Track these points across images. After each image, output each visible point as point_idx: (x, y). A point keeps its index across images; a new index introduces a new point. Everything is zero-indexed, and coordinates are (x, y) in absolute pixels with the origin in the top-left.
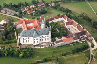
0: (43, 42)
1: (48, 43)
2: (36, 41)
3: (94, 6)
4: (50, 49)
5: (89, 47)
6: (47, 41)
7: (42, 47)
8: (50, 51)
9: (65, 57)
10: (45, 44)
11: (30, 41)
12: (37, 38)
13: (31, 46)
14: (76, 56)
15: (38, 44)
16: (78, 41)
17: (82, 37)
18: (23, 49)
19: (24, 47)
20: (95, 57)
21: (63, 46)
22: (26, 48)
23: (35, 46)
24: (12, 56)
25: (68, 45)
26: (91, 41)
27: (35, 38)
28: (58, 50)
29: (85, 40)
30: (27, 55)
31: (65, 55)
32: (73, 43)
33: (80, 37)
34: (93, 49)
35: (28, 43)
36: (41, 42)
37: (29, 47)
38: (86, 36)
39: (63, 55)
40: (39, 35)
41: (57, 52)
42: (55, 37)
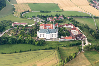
0: (52, 38)
1: (55, 38)
2: (48, 36)
3: (97, 21)
4: (56, 42)
5: (82, 44)
6: (55, 37)
7: (51, 41)
8: (56, 43)
9: (64, 48)
10: (54, 39)
11: (44, 36)
12: (48, 34)
13: (45, 39)
14: (71, 48)
15: (49, 38)
16: (76, 40)
17: (79, 38)
18: (39, 40)
19: (40, 39)
20: (83, 50)
21: (65, 41)
22: (41, 40)
23: (47, 39)
24: (31, 44)
25: (68, 41)
26: (85, 41)
27: (47, 35)
28: (61, 44)
29: (80, 40)
30: (40, 44)
31: (65, 47)
32: (72, 41)
33: (78, 38)
34: (84, 45)
35: (43, 37)
36: (51, 38)
37: (43, 40)
38: (82, 38)
39: (63, 47)
40: (50, 33)
41: (60, 44)
42: (61, 36)
